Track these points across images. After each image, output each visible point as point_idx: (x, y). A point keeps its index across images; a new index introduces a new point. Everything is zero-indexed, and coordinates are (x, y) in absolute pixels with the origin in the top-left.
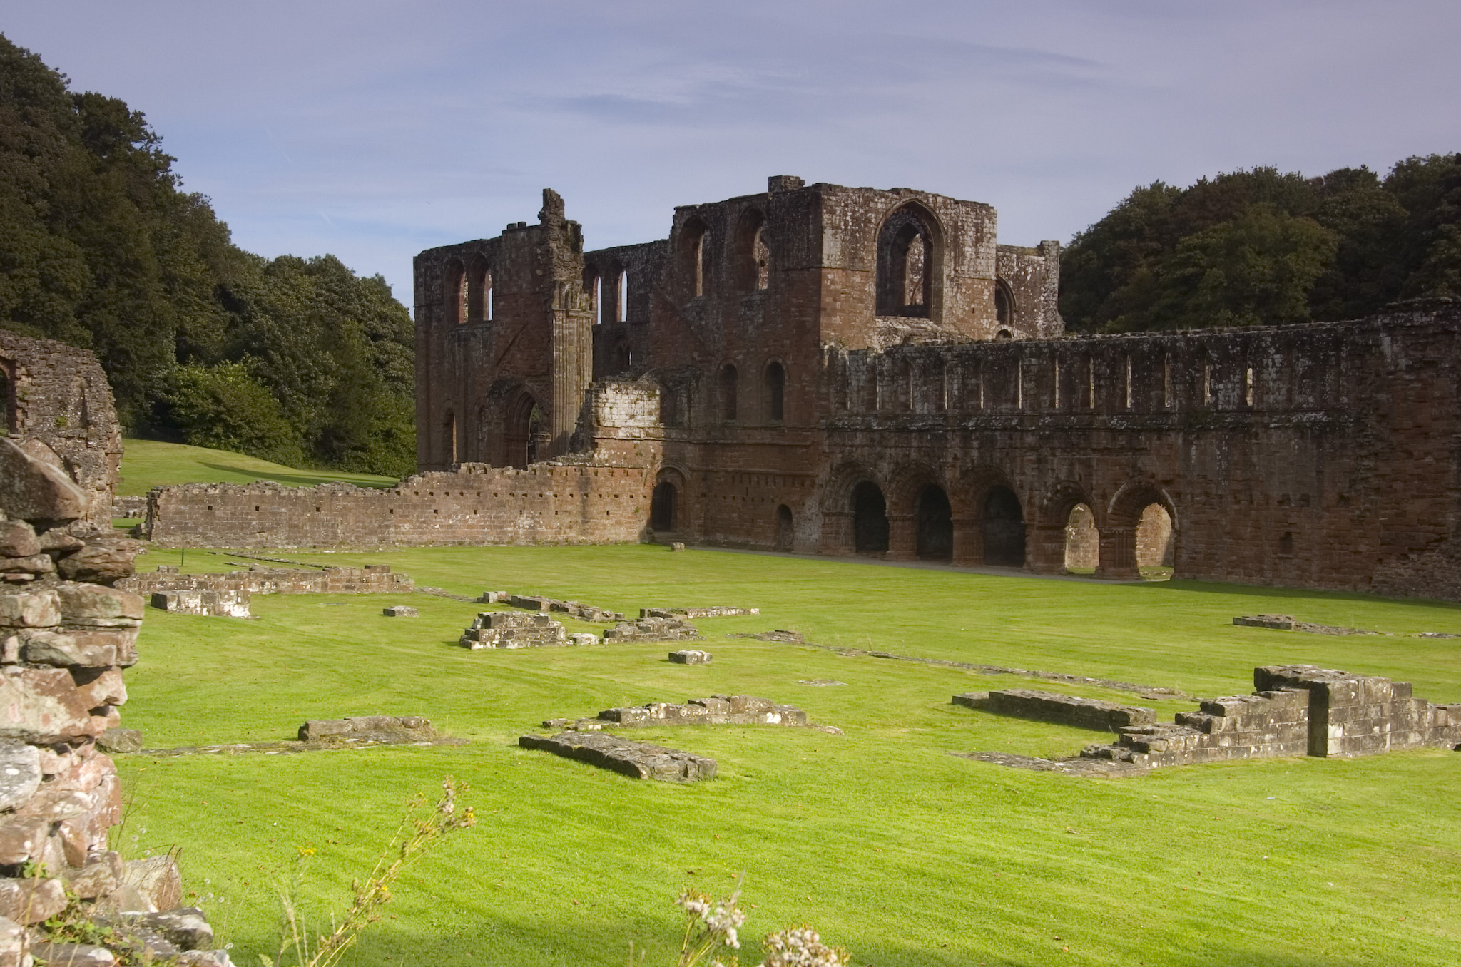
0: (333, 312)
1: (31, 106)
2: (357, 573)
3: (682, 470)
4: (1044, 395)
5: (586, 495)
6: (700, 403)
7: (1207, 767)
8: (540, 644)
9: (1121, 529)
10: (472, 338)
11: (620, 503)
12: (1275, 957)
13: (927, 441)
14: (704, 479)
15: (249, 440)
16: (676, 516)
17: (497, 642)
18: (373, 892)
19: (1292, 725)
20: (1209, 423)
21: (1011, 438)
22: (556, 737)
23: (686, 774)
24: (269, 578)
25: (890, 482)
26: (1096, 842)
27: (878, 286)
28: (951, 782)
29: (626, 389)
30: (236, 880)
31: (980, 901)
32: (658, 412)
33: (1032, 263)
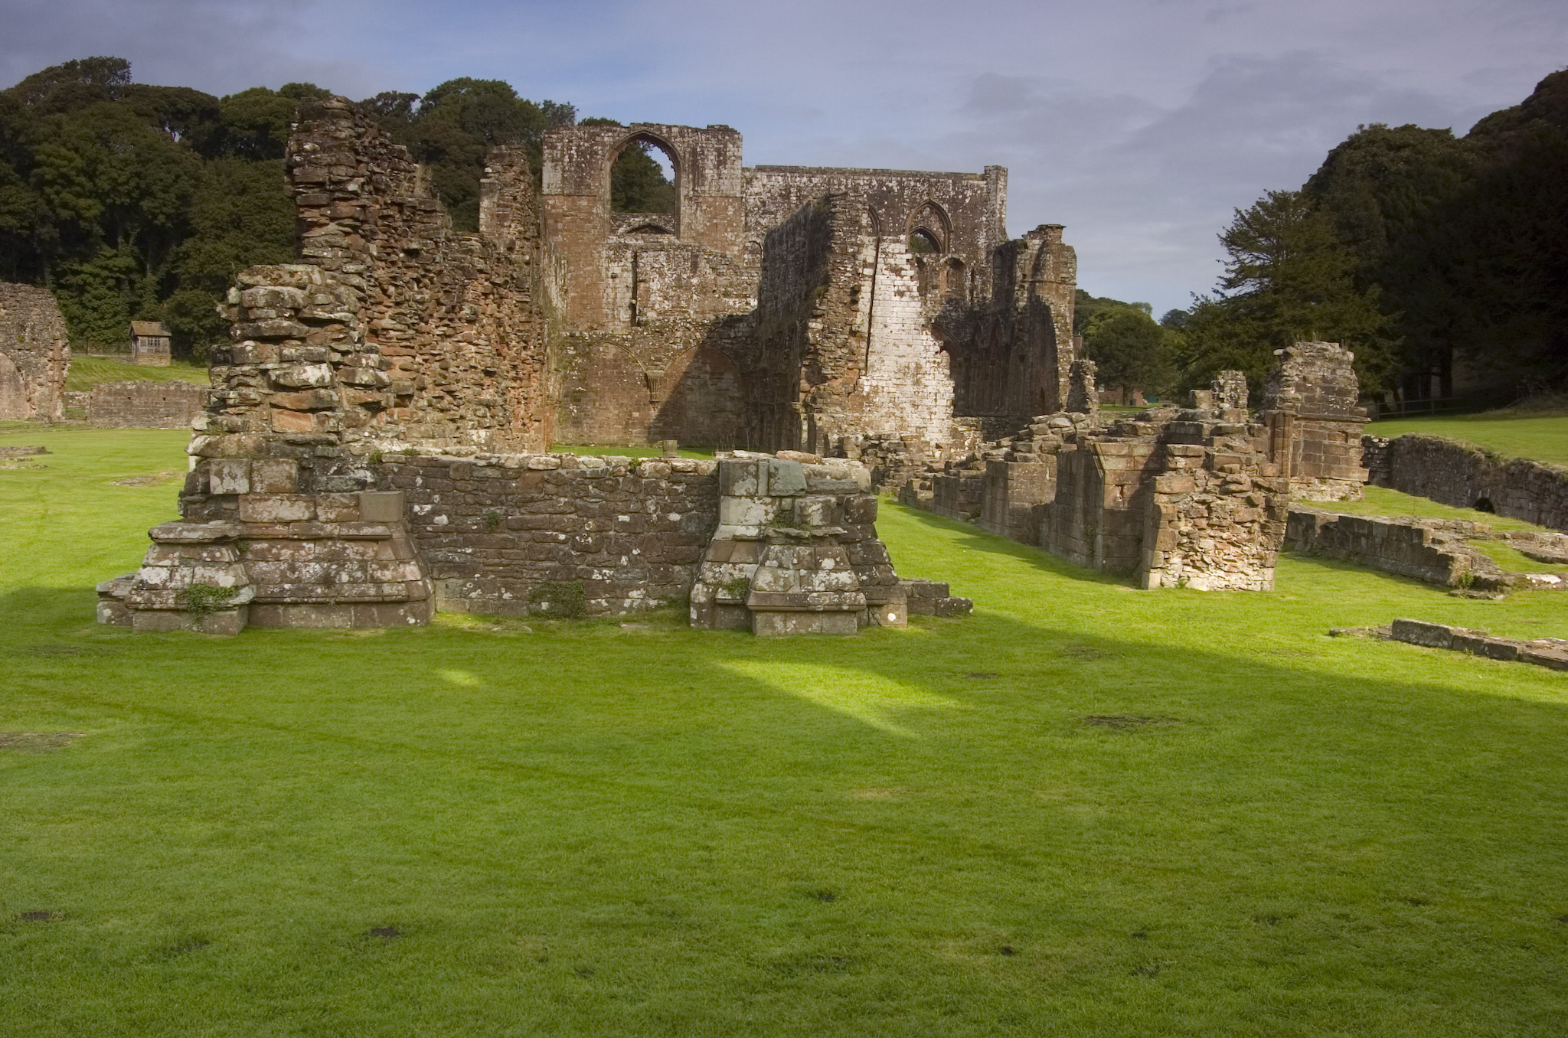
33: (972, 187)
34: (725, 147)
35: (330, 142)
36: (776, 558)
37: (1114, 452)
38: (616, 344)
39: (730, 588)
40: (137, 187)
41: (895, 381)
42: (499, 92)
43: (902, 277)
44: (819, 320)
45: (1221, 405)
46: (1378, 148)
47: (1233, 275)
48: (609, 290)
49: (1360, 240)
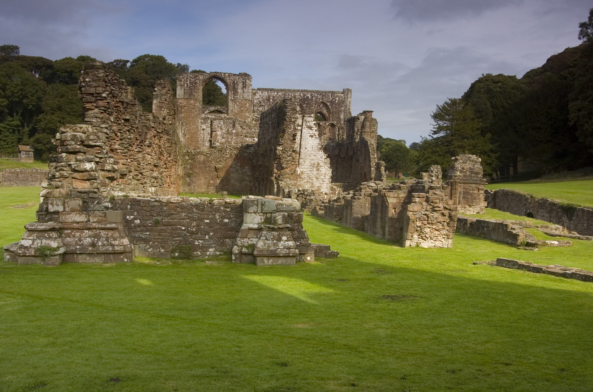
33: (338, 97)
34: (246, 81)
35: (96, 78)
36: (265, 236)
37: (392, 196)
38: (204, 155)
39: (247, 248)
40: (22, 94)
41: (309, 169)
42: (160, 60)
43: (312, 130)
44: (281, 146)
45: (432, 178)
46: (489, 82)
47: (436, 130)
48: (202, 135)
49: (483, 117)
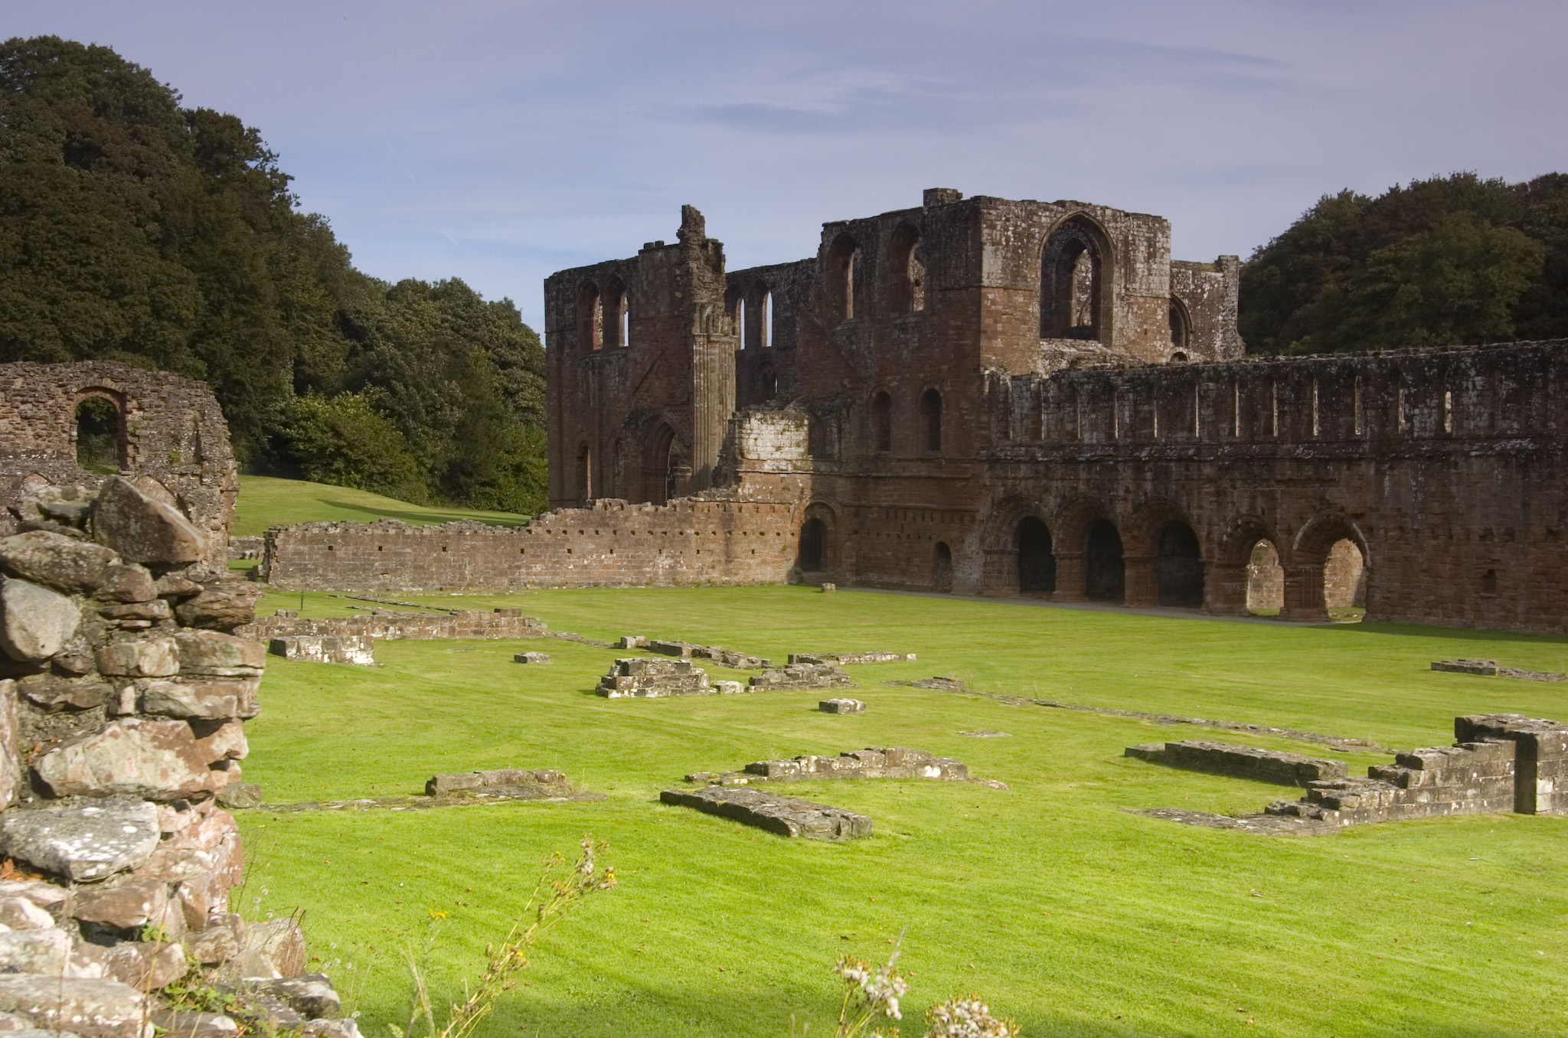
0: (459, 339)
1: (141, 123)
2: (486, 617)
3: (832, 505)
4: (1223, 422)
5: (730, 533)
6: (851, 434)
7: (1404, 825)
8: (681, 692)
9: (1308, 567)
10: (607, 366)
11: (766, 542)
12: (1480, 1032)
13: (1097, 472)
14: (856, 515)
15: (371, 475)
16: (826, 555)
17: (635, 690)
18: (508, 957)
19: (1497, 780)
20: (1403, 452)
21: (1187, 469)
22: (700, 792)
23: (838, 832)
24: (393, 622)
25: (1057, 516)
26: (1282, 906)
27: (1043, 306)
28: (1125, 840)
29: (772, 418)
30: (361, 944)
31: (1156, 969)
32: (806, 444)
33: (1208, 280)
34: (1155, 237)
